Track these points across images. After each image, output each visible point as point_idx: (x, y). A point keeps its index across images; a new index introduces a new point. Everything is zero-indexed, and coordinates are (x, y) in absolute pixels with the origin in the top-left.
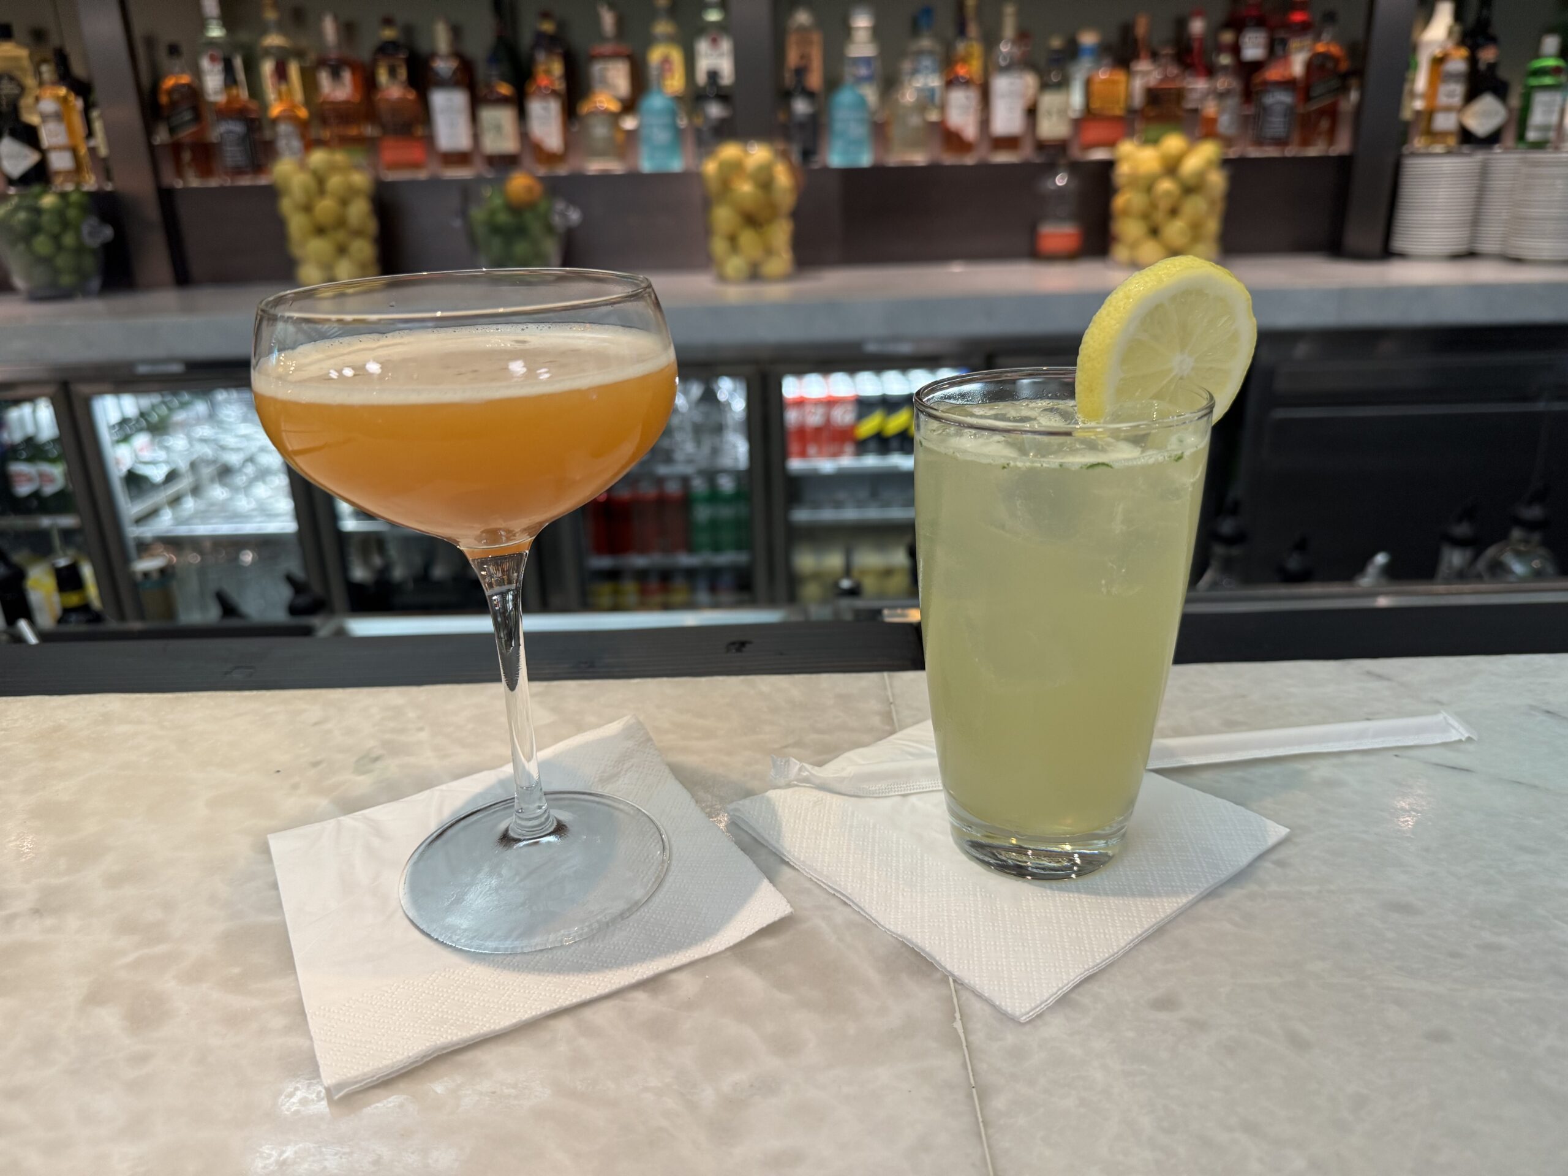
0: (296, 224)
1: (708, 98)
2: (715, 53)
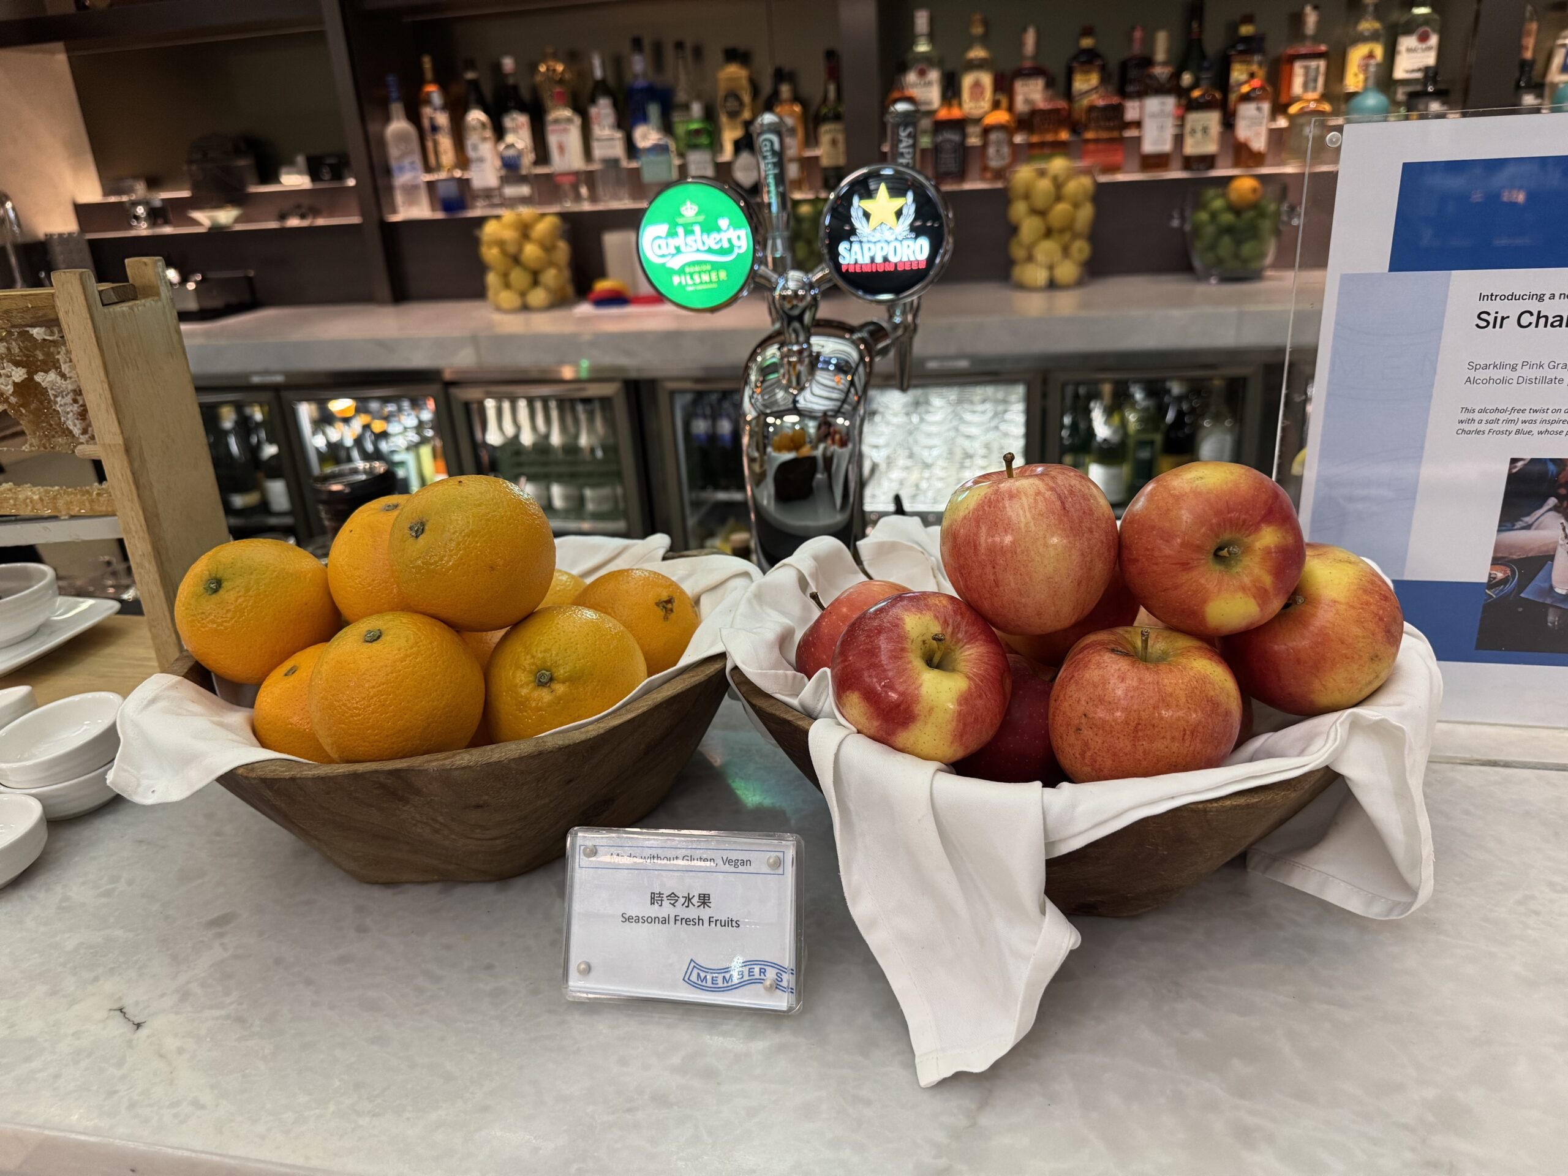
0: (1029, 227)
1: (1427, 94)
2: (1424, 46)
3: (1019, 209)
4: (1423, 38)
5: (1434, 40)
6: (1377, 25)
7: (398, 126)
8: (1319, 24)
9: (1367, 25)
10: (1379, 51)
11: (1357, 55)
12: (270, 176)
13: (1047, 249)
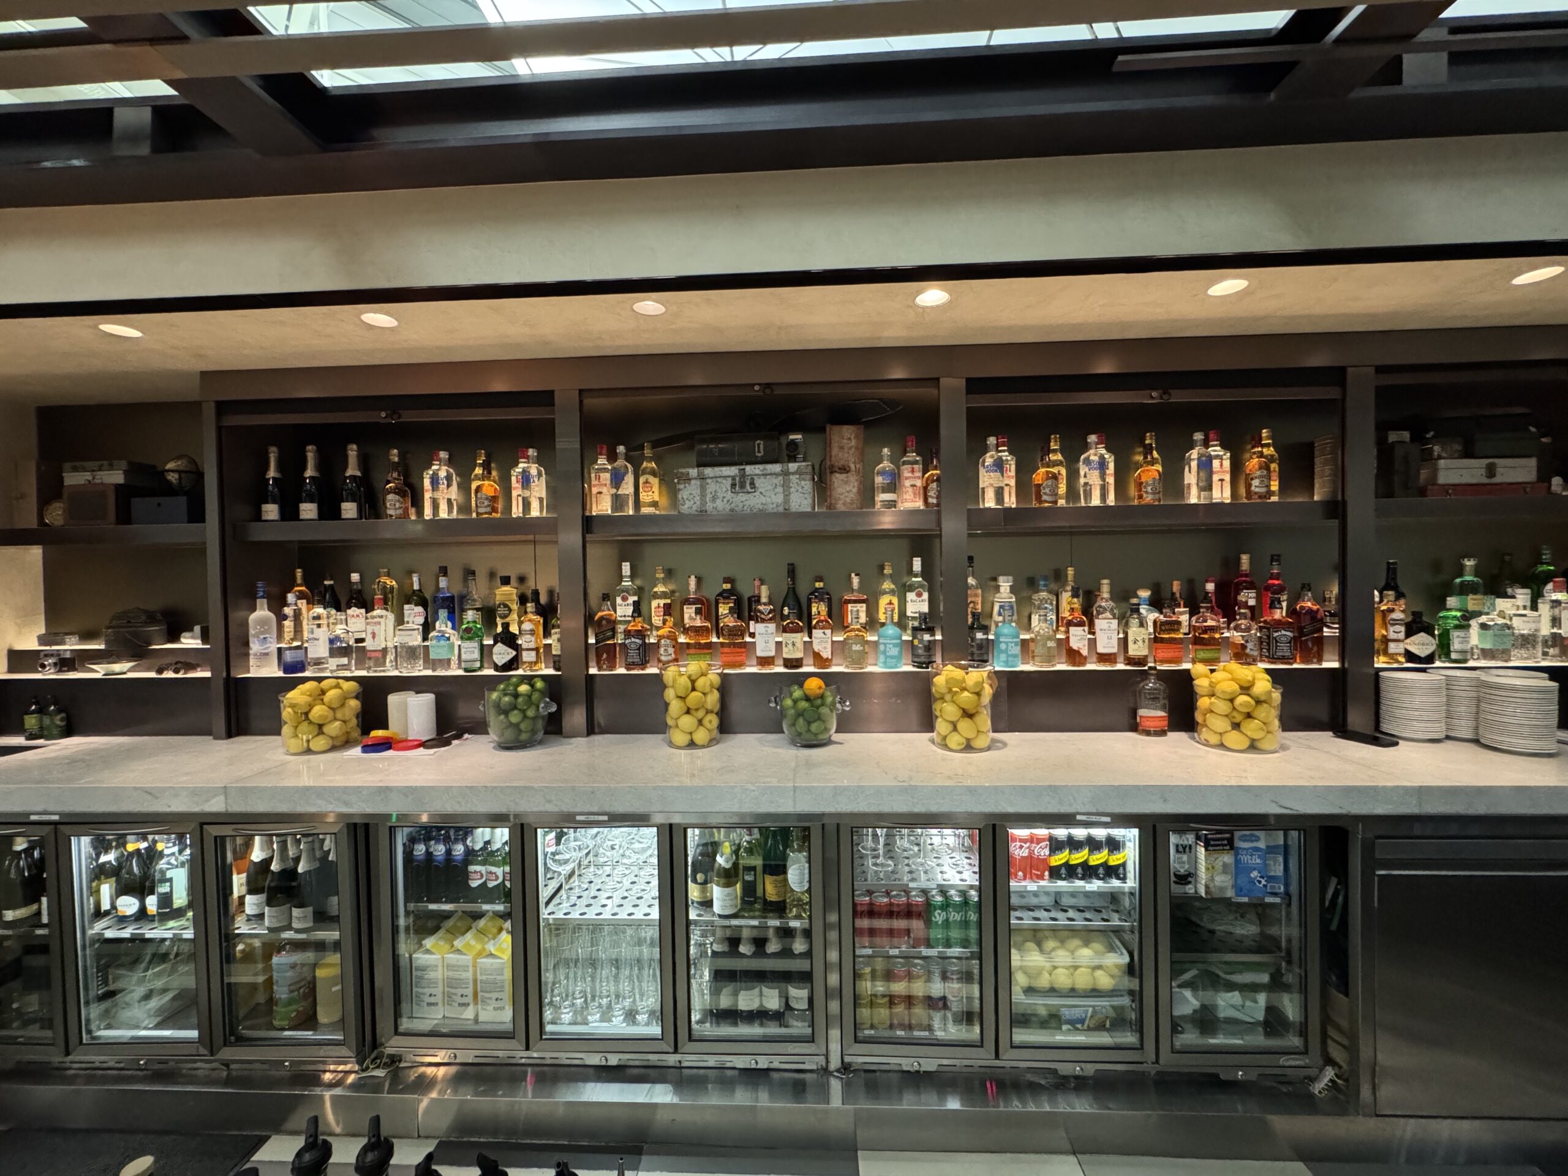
0: (675, 706)
1: (923, 630)
2: (919, 599)
3: (670, 694)
4: (919, 595)
5: (926, 596)
6: (892, 586)
7: (262, 613)
8: (860, 583)
9: (887, 585)
10: (895, 600)
11: (884, 601)
12: (174, 637)
13: (687, 722)
